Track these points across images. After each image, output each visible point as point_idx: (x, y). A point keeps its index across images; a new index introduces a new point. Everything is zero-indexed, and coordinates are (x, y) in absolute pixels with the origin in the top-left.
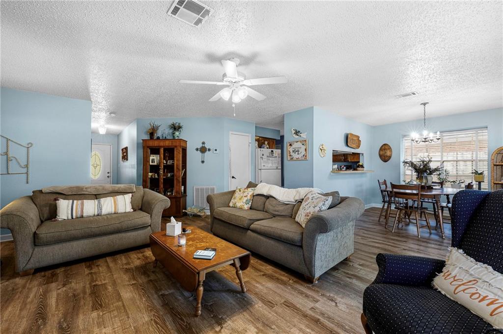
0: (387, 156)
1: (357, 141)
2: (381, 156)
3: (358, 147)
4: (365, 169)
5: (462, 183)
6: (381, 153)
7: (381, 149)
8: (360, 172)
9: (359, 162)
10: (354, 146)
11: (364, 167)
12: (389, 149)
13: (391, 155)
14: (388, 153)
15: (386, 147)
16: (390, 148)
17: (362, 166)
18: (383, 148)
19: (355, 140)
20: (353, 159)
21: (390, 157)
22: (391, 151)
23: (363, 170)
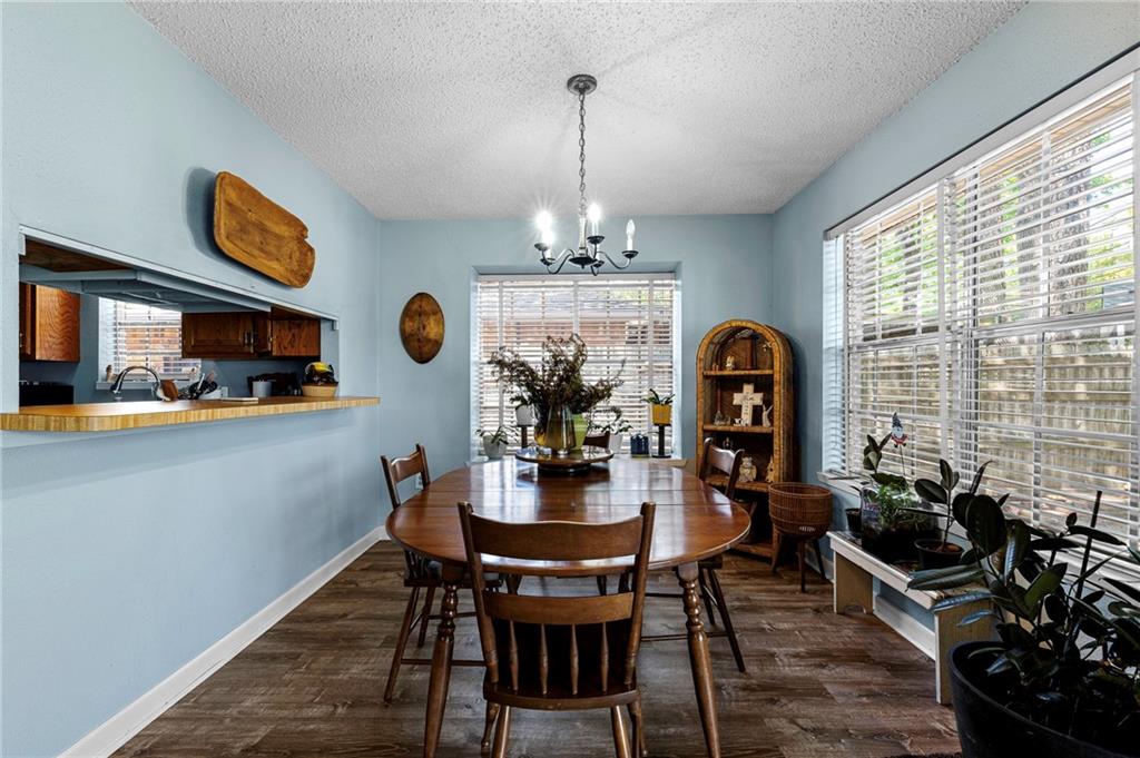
0: (429, 340)
1: (293, 245)
2: (407, 339)
3: (304, 278)
4: (343, 389)
5: (626, 430)
6: (409, 326)
7: (408, 313)
8: (324, 405)
9: (318, 359)
10: (274, 268)
11: (335, 384)
12: (435, 313)
13: (442, 336)
14: (432, 330)
15: (426, 307)
16: (437, 311)
17: (328, 379)
18: (415, 307)
19: (279, 237)
20: (291, 343)
21: (437, 345)
22: (441, 322)
23: (333, 398)
